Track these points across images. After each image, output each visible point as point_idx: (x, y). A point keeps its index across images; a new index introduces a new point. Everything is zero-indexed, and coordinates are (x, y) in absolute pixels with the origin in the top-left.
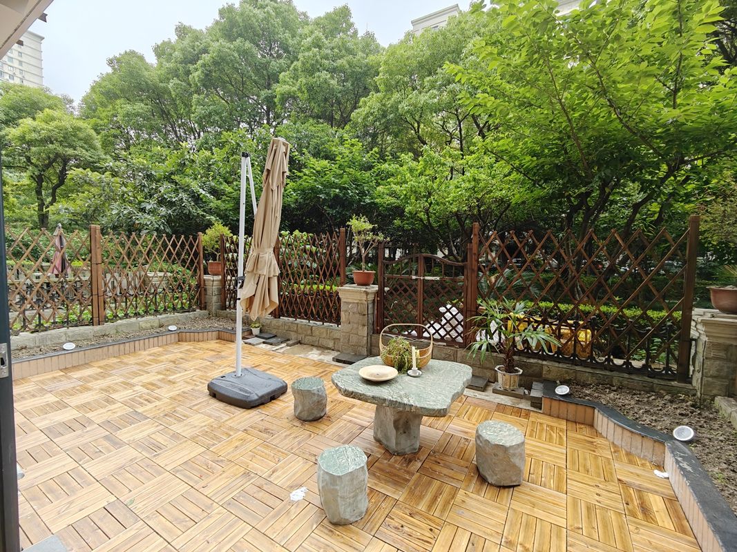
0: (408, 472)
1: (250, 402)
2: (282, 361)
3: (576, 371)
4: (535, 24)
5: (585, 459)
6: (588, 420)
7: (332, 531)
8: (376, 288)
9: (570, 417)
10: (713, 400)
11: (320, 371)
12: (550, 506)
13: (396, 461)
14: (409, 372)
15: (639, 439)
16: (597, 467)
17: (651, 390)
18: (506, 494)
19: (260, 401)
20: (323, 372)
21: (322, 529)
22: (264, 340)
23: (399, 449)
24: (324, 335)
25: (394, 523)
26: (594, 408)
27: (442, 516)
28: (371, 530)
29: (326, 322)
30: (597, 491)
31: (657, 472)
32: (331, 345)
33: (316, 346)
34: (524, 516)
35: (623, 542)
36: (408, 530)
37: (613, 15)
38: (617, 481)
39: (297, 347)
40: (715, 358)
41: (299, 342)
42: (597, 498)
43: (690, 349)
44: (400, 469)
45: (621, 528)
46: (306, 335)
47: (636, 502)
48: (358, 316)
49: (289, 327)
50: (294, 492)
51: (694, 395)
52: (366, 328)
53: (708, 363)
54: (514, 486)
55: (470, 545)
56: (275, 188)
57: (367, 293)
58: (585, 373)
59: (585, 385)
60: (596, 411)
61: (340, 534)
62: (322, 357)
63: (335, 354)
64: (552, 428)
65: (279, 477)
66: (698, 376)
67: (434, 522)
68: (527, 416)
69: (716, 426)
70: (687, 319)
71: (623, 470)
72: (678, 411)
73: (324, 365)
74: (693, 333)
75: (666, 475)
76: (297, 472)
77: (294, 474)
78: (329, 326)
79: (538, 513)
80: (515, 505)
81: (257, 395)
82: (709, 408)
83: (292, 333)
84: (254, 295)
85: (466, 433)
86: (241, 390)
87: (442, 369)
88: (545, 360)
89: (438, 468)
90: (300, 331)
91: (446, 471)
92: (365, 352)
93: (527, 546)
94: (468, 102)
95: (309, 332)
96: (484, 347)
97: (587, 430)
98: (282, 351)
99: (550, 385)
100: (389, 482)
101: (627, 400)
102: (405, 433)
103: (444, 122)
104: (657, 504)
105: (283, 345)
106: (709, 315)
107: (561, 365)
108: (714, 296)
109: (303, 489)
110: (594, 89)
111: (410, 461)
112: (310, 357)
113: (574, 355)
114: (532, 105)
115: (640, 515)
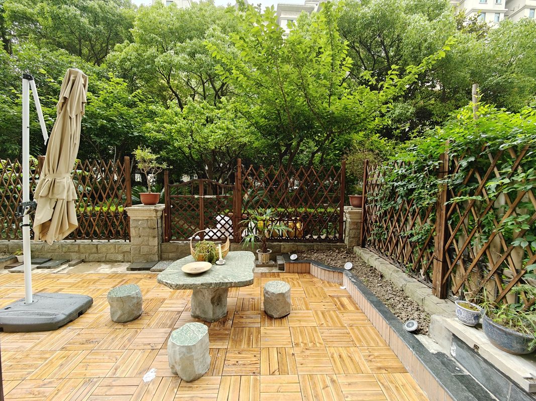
0: (226, 330)
1: (58, 322)
2: (71, 280)
3: (297, 246)
4: (271, 38)
5: (313, 290)
6: (307, 271)
7: (191, 387)
8: (163, 206)
9: (299, 271)
10: (353, 249)
11: (118, 281)
12: (307, 318)
13: (215, 326)
14: (217, 262)
15: (332, 273)
16: (319, 292)
17: (330, 249)
18: (285, 320)
19: (68, 320)
20: (121, 281)
21: (182, 389)
22: (38, 265)
23: (215, 317)
24: (112, 250)
25: (231, 363)
26: (310, 263)
27: (258, 346)
28: (219, 373)
29: (112, 239)
30: (323, 304)
31: (341, 287)
32: (120, 257)
33: (103, 262)
34: (298, 328)
35: (340, 322)
36: (242, 362)
37: (310, 48)
38: (328, 296)
39: (81, 266)
40: (353, 229)
41: (83, 261)
42: (324, 307)
43: (343, 226)
44: (220, 330)
45: (337, 317)
46: (90, 254)
47: (339, 303)
48: (148, 230)
49: (69, 248)
50: (145, 376)
51: (346, 248)
52: (156, 239)
53: (351, 231)
54: (287, 315)
55: (279, 354)
56: (74, 117)
57: (156, 211)
58: (301, 246)
59: (303, 252)
60: (311, 265)
61: (198, 386)
62: (114, 269)
63: (128, 265)
64: (292, 279)
65: (123, 371)
66: (347, 238)
67: (255, 351)
68: (279, 276)
69: (357, 260)
70: (342, 211)
71: (329, 291)
72: (343, 257)
73: (118, 276)
74: (345, 219)
75: (345, 287)
76: (139, 361)
77: (138, 363)
78: (116, 242)
79: (303, 324)
80: (291, 324)
81: (65, 314)
82: (352, 253)
83: (72, 254)
84: (51, 220)
85: (251, 294)
86: (41, 315)
87: (236, 257)
88: (281, 242)
89: (243, 320)
90: (82, 250)
91: (248, 320)
92: (156, 258)
93: (305, 342)
94: (222, 73)
95: (94, 250)
96: (253, 239)
97: (308, 276)
98: (65, 271)
99: (287, 256)
100: (216, 340)
101: (322, 256)
102: (218, 305)
103: (188, 79)
104: (345, 301)
105: (64, 267)
106: (350, 209)
107: (290, 243)
108: (351, 200)
109: (153, 370)
110: (298, 85)
111: (224, 323)
112: (101, 271)
113: (295, 237)
114: (262, 86)
115: (342, 309)
